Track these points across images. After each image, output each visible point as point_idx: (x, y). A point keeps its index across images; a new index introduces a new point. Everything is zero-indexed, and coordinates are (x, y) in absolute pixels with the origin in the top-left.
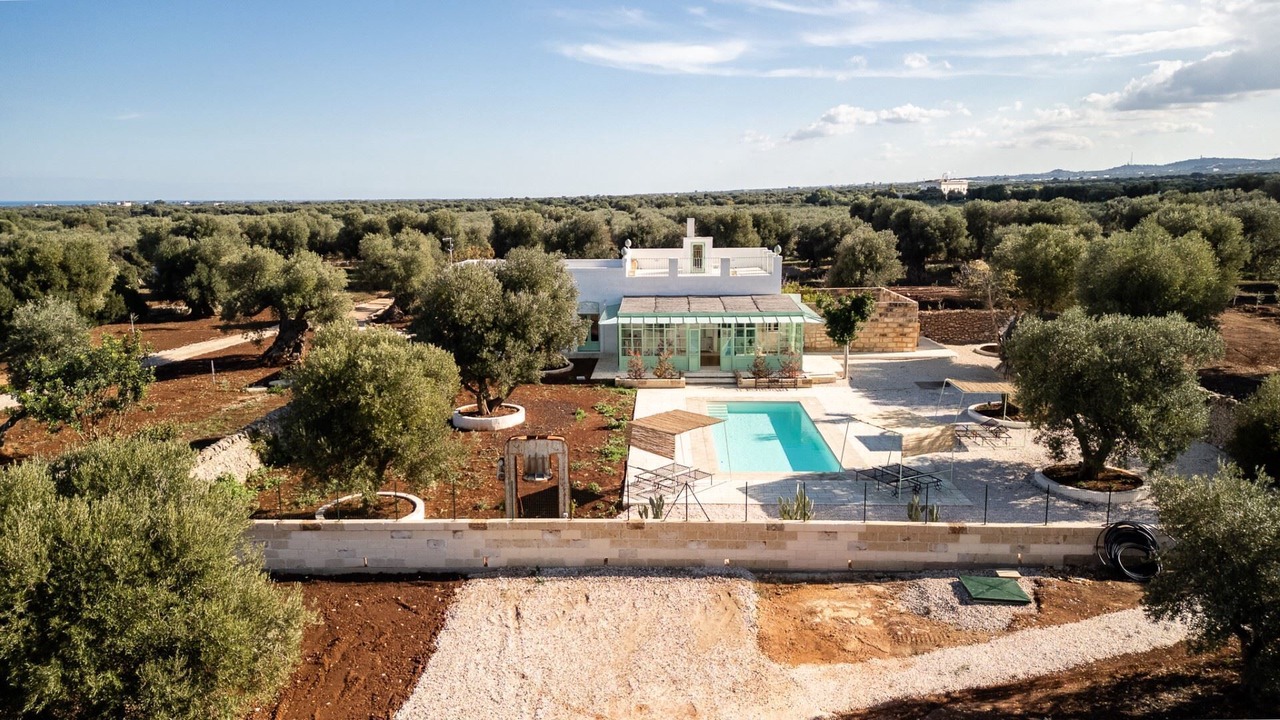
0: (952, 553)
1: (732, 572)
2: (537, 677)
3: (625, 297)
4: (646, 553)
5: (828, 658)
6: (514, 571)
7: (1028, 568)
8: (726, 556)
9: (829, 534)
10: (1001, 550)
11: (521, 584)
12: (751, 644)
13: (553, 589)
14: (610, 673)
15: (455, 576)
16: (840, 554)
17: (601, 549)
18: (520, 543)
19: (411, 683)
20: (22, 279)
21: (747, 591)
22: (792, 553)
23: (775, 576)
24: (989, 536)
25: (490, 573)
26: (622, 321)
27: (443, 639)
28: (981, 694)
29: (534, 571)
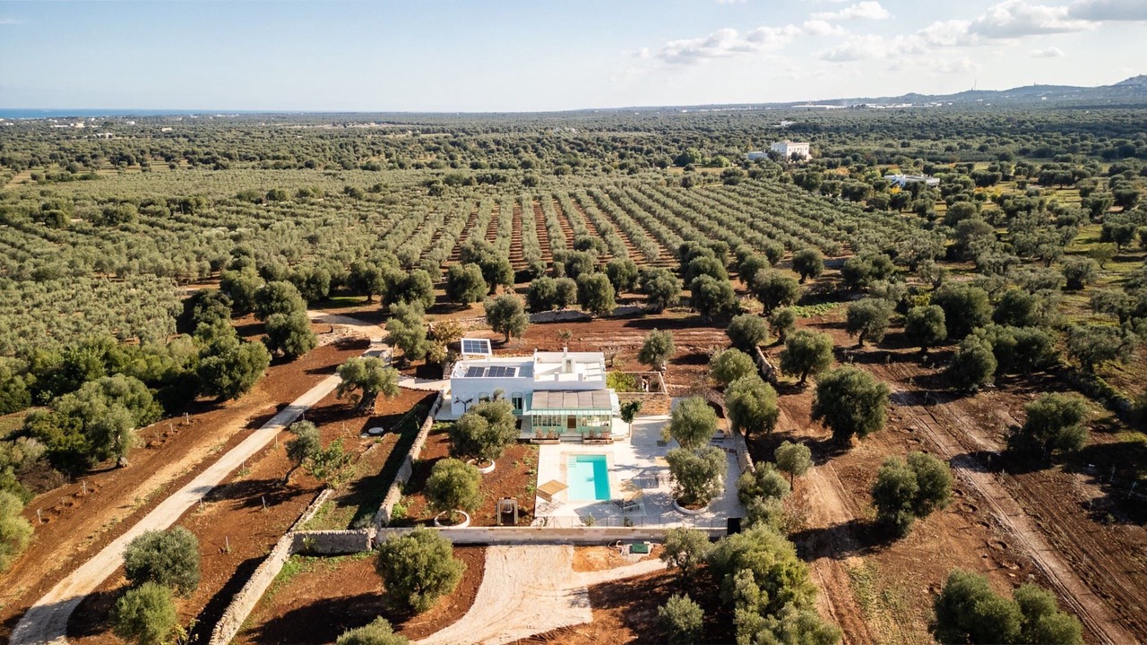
0: (632, 536)
1: (567, 543)
2: (513, 576)
3: (535, 391)
4: (542, 537)
5: (589, 570)
6: (503, 543)
7: (652, 541)
8: (566, 538)
9: (596, 531)
10: (646, 535)
11: (505, 548)
12: (570, 566)
13: (515, 549)
14: (532, 576)
15: (484, 545)
16: (600, 537)
17: (528, 536)
18: (504, 534)
19: (481, 578)
20: (232, 370)
21: (571, 549)
22: (586, 537)
23: (580, 544)
24: (643, 531)
25: (495, 543)
26: (534, 413)
27: (486, 566)
28: (625, 580)
29: (508, 543)
